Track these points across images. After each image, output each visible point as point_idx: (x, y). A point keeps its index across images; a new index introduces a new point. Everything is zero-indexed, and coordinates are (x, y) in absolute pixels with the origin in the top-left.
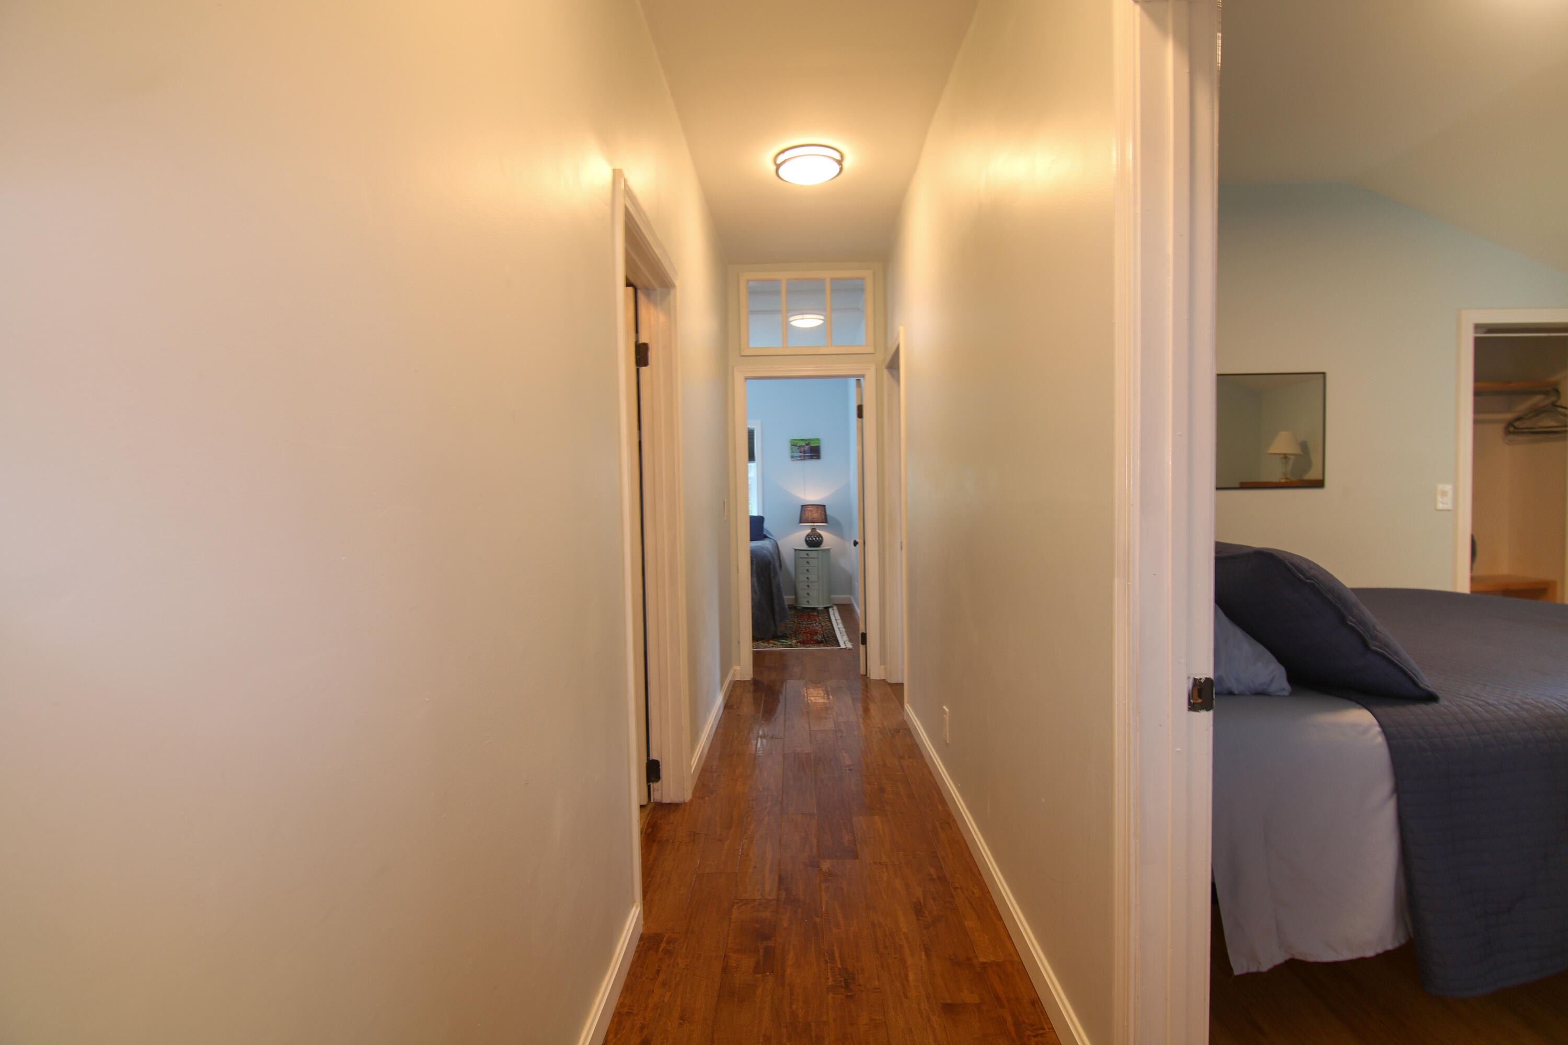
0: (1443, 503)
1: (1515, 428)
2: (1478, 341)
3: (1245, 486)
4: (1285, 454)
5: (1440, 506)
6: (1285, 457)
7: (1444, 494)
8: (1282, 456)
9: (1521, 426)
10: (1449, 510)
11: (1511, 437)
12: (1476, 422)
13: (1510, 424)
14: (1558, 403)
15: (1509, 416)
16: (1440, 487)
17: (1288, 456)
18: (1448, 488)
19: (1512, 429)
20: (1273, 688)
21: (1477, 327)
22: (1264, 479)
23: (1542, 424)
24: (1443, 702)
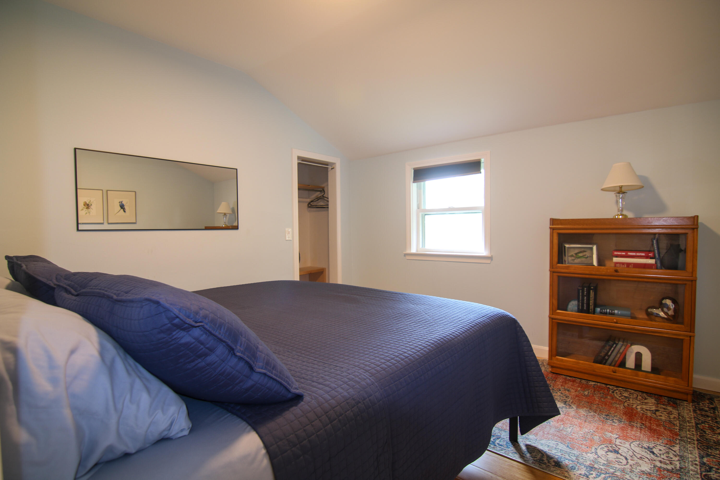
0: (288, 237)
1: (311, 205)
2: (299, 164)
3: (207, 228)
4: (225, 213)
5: (287, 239)
6: (225, 214)
7: (289, 233)
8: (224, 214)
9: (313, 204)
10: (291, 240)
11: (309, 209)
12: (299, 202)
13: (309, 203)
14: (324, 196)
15: (309, 200)
16: (287, 229)
17: (226, 214)
18: (290, 230)
19: (310, 205)
20: (174, 432)
21: (299, 158)
22: (217, 225)
23: (319, 204)
24: (307, 398)
